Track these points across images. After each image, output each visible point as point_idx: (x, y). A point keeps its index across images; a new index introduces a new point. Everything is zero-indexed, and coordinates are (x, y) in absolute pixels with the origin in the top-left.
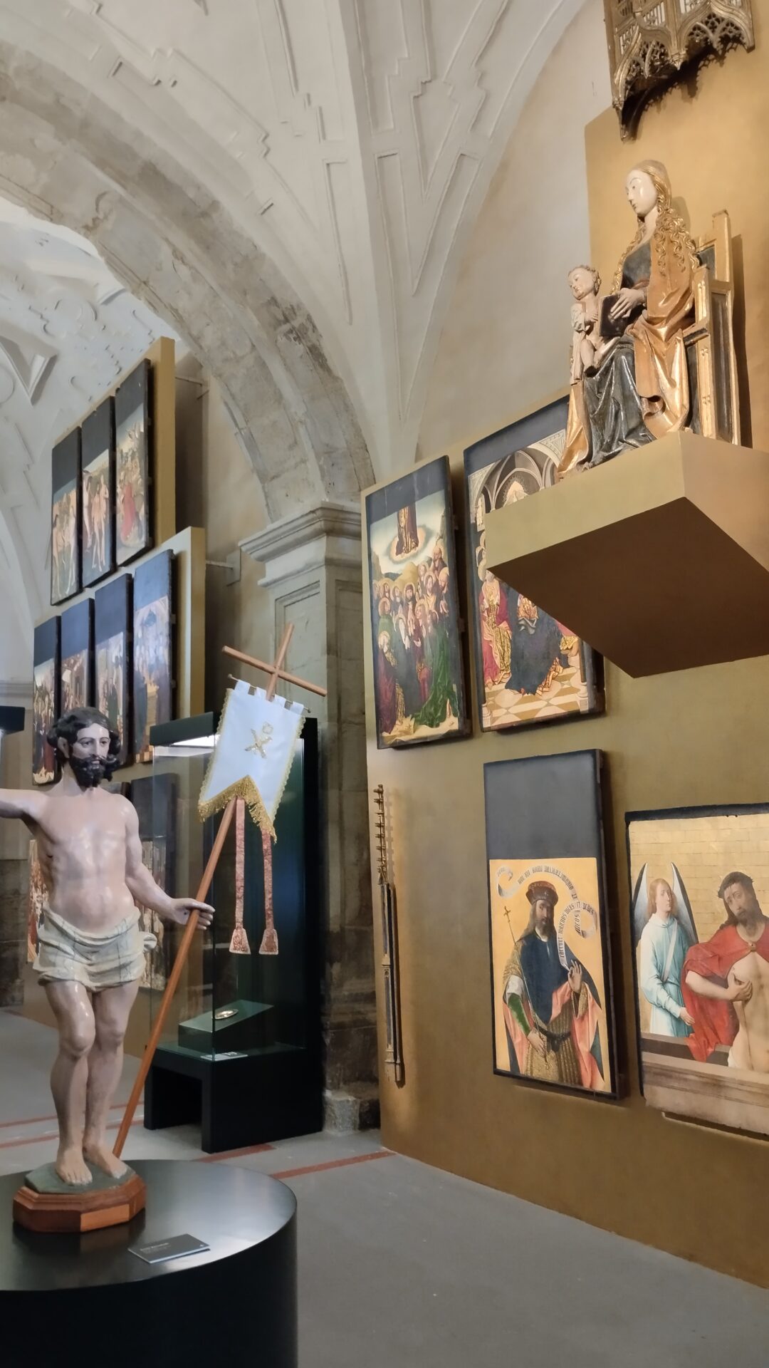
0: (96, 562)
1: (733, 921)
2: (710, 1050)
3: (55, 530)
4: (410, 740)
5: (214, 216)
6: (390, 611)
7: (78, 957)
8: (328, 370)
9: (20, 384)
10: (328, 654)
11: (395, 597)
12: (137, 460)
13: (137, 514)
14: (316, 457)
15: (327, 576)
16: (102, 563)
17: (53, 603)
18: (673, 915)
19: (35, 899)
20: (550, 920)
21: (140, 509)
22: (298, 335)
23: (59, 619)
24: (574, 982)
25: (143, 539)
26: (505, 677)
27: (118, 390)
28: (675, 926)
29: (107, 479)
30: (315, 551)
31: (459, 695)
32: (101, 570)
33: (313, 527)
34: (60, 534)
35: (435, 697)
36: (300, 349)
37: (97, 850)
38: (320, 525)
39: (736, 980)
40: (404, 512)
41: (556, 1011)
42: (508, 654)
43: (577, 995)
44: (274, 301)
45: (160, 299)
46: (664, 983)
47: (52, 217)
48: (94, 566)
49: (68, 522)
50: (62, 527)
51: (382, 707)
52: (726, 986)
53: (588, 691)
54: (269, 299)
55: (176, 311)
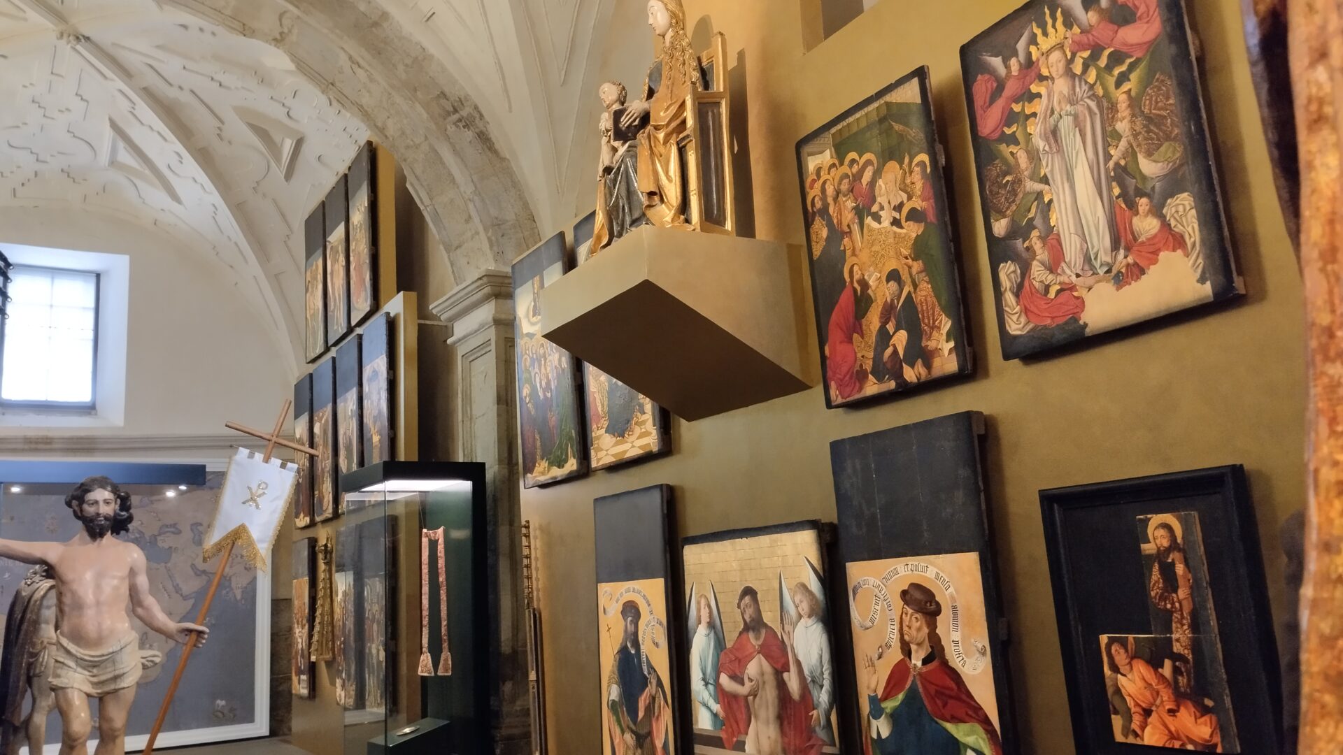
0: (337, 324)
1: (747, 628)
2: (735, 739)
3: (308, 295)
4: (546, 480)
5: (385, 25)
6: (530, 367)
7: (79, 670)
8: (495, 152)
9: (273, 164)
10: (498, 404)
11: (533, 354)
12: (363, 231)
13: (364, 280)
14: (485, 230)
15: (496, 334)
16: (341, 324)
17: (308, 361)
18: (711, 625)
19: (297, 635)
20: (636, 634)
21: (366, 275)
22: (467, 123)
23: (311, 375)
24: (651, 689)
25: (369, 302)
26: (605, 423)
27: (350, 168)
28: (712, 635)
29: (344, 249)
30: (486, 313)
31: (577, 439)
32: (340, 330)
33: (483, 292)
34: (311, 299)
35: (560, 442)
36: (469, 135)
37: (98, 587)
38: (487, 290)
39: (749, 678)
40: (537, 279)
41: (641, 714)
42: (606, 403)
43: (654, 698)
44: (443, 95)
45: (346, 97)
46: (706, 684)
47: (244, 32)
48: (335, 328)
49: (317, 288)
50: (313, 292)
51: (526, 451)
52: (743, 684)
53: (657, 434)
54: (439, 93)
55: (362, 106)
